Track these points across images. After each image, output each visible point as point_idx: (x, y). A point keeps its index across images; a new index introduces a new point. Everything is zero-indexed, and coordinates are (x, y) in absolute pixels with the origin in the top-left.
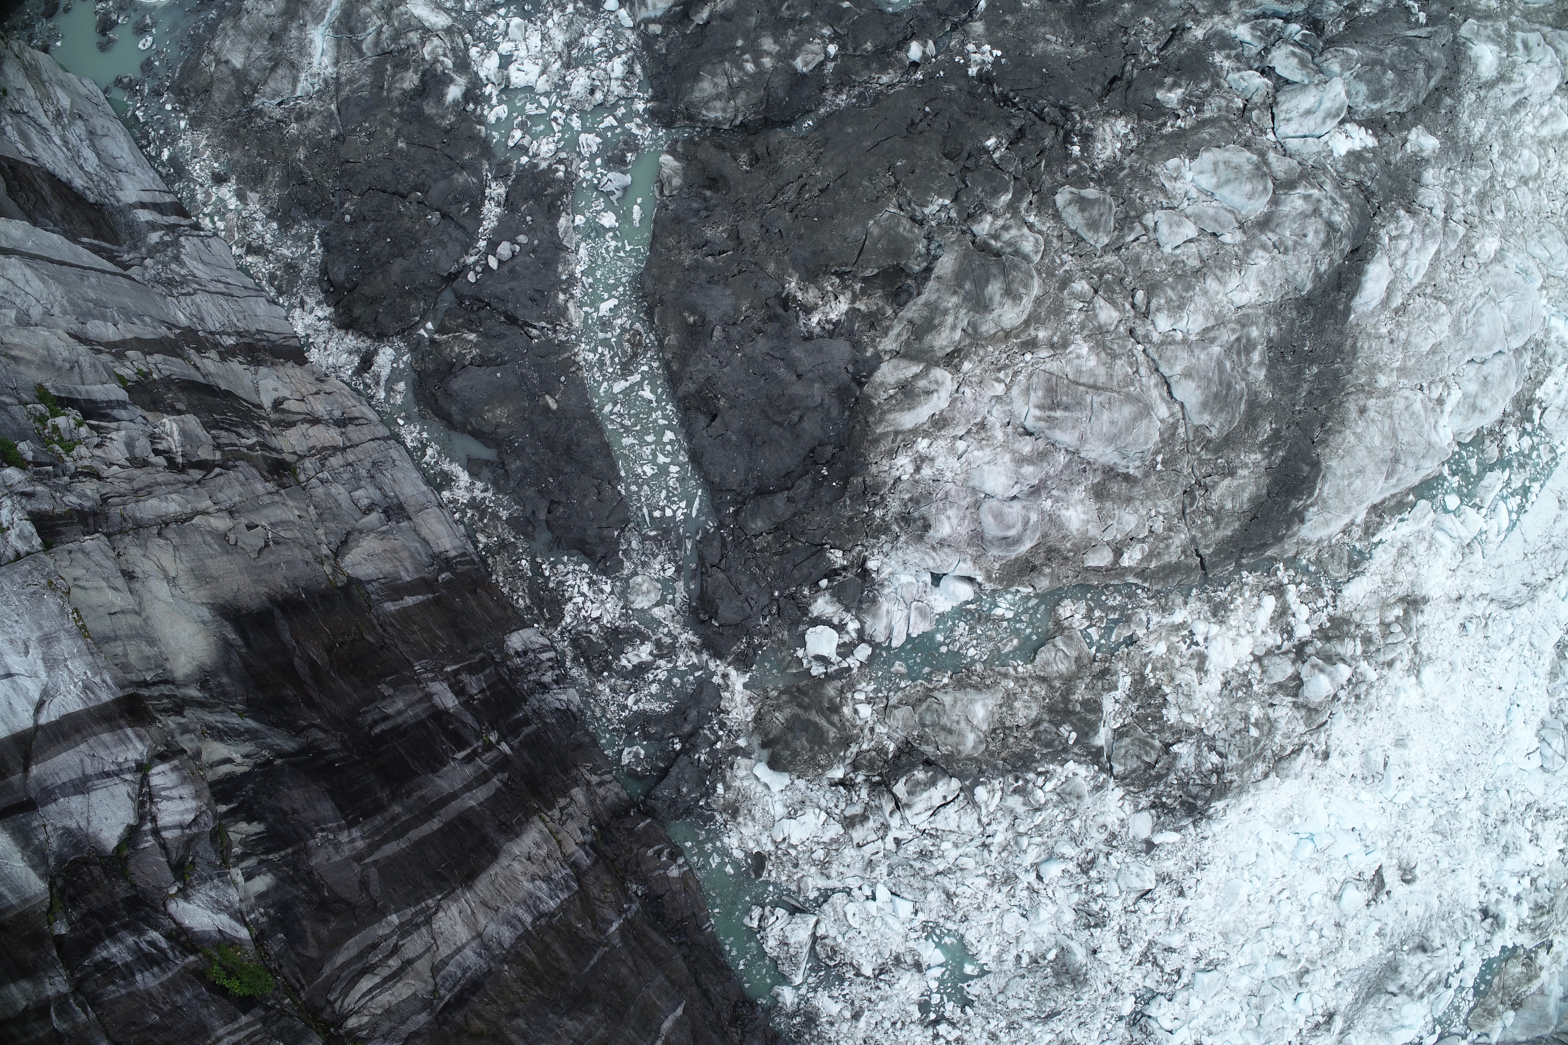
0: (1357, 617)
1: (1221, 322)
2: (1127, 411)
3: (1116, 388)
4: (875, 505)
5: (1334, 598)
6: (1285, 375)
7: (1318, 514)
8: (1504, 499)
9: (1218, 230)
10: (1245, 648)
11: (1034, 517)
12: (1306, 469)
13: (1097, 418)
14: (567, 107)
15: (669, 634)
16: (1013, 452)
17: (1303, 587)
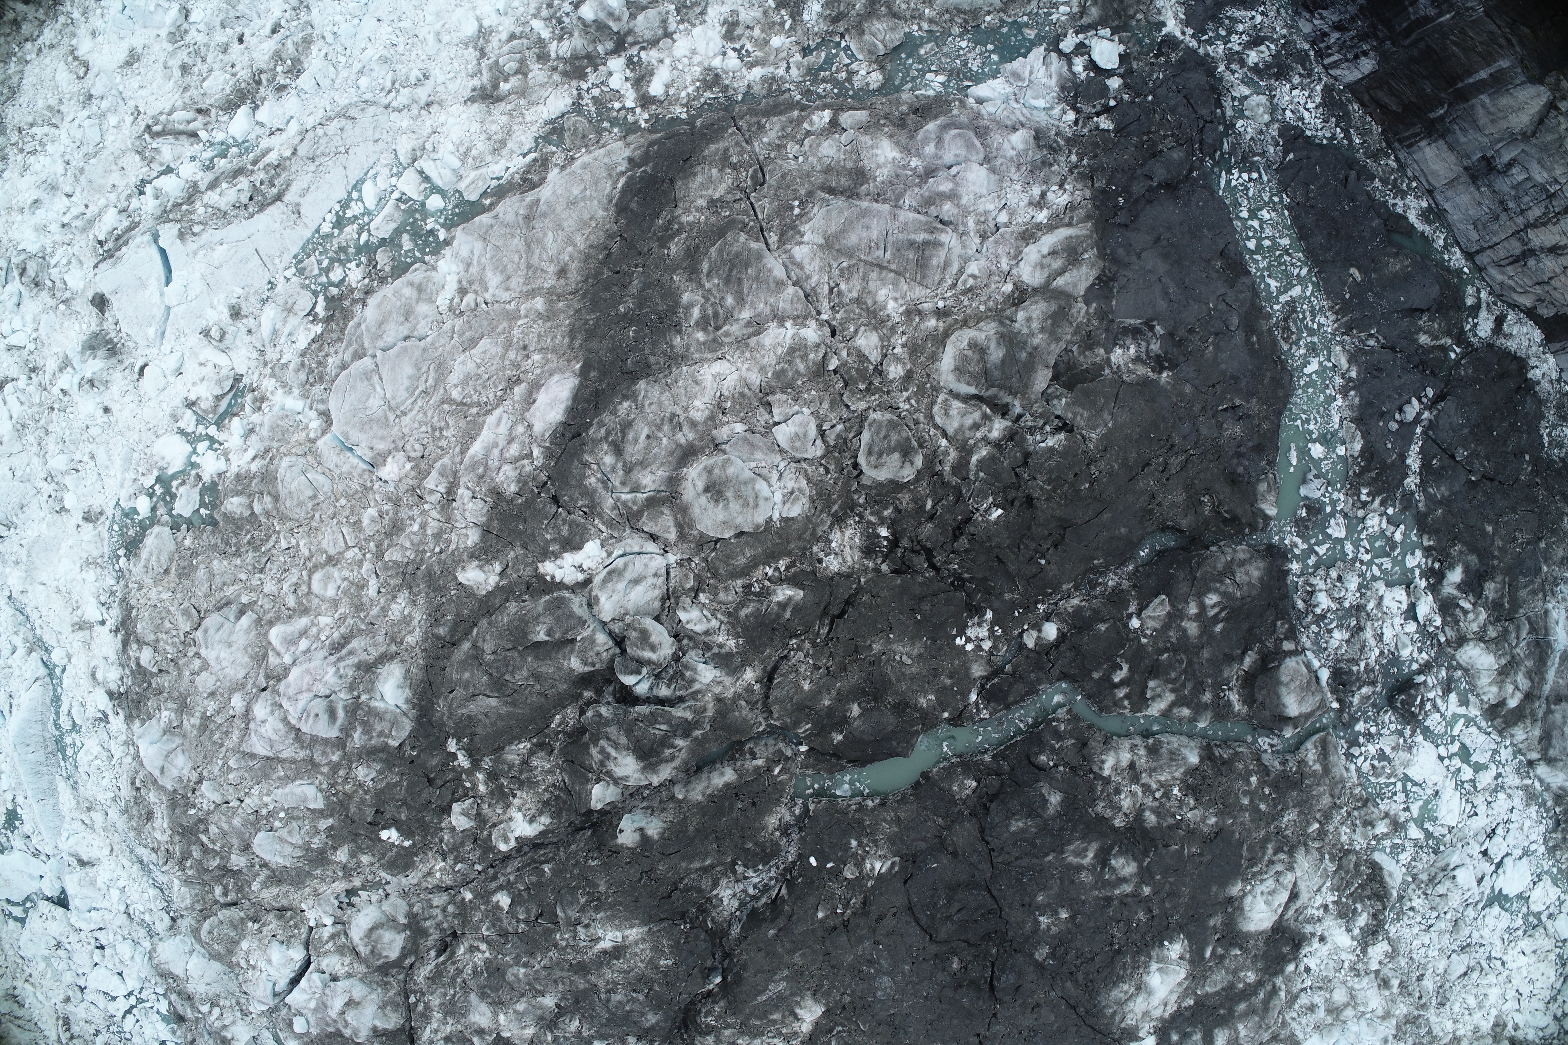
0: (556, 77)
1: (741, 343)
2: (852, 239)
3: (862, 264)
4: (1076, 167)
5: (580, 98)
6: (658, 300)
7: (616, 164)
8: (367, 212)
9: (749, 436)
10: (681, 46)
11: (930, 149)
12: (633, 205)
13: (881, 232)
14: (1357, 564)
15: (1233, 72)
16: (959, 206)
17: (617, 105)
